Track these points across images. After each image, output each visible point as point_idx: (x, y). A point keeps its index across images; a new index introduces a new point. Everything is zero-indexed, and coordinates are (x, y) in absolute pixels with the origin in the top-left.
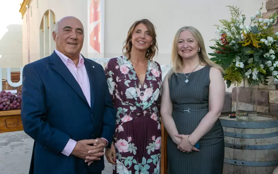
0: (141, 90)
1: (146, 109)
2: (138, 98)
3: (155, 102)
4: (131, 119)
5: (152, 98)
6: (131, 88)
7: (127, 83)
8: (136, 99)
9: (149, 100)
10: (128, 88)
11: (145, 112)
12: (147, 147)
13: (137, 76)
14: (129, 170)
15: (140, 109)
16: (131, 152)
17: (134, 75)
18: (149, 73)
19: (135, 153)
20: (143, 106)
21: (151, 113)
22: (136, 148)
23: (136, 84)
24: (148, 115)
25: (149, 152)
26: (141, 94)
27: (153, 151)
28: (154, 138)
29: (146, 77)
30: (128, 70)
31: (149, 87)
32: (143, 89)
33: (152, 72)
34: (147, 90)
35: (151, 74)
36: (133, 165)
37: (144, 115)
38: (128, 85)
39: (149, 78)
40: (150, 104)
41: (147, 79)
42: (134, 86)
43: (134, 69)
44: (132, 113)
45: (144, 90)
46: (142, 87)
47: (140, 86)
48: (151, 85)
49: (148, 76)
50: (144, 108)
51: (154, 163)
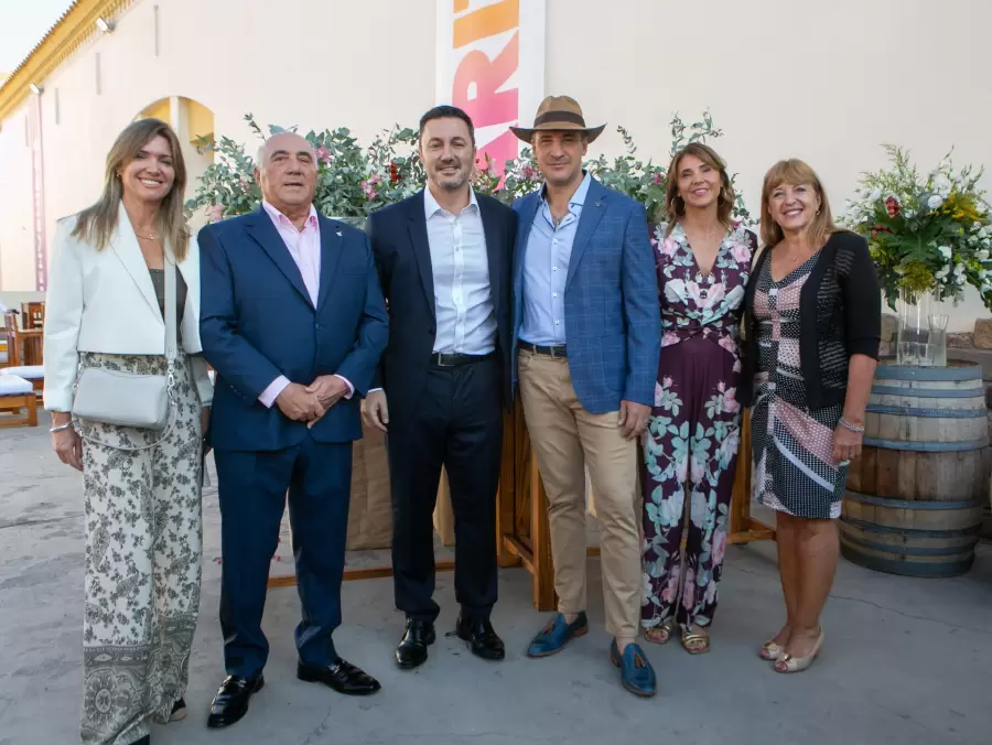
0: (701, 286)
1: (709, 325)
2: (691, 301)
3: (730, 311)
4: (677, 340)
5: (723, 304)
6: (675, 280)
7: (667, 271)
8: (686, 302)
9: (716, 307)
10: (669, 279)
11: (706, 331)
12: (708, 404)
13: (693, 260)
14: (658, 442)
15: (695, 323)
16: (667, 408)
17: (689, 257)
18: (724, 253)
19: (676, 412)
20: (702, 317)
21: (721, 334)
22: (680, 402)
23: (688, 275)
24: (713, 338)
25: (710, 414)
26: (702, 294)
27: (719, 413)
28: (721, 386)
29: (717, 262)
30: (676, 247)
31: (718, 281)
32: (705, 285)
33: (732, 251)
34: (714, 286)
35: (728, 256)
36: (670, 436)
37: (705, 337)
38: (669, 276)
39: (723, 264)
40: (718, 316)
41: (718, 266)
42: (683, 278)
43: (689, 246)
44: (679, 329)
45: (708, 286)
46: (705, 279)
47: (699, 279)
48: (723, 277)
49: (721, 260)
50: (703, 322)
51: (718, 437)
